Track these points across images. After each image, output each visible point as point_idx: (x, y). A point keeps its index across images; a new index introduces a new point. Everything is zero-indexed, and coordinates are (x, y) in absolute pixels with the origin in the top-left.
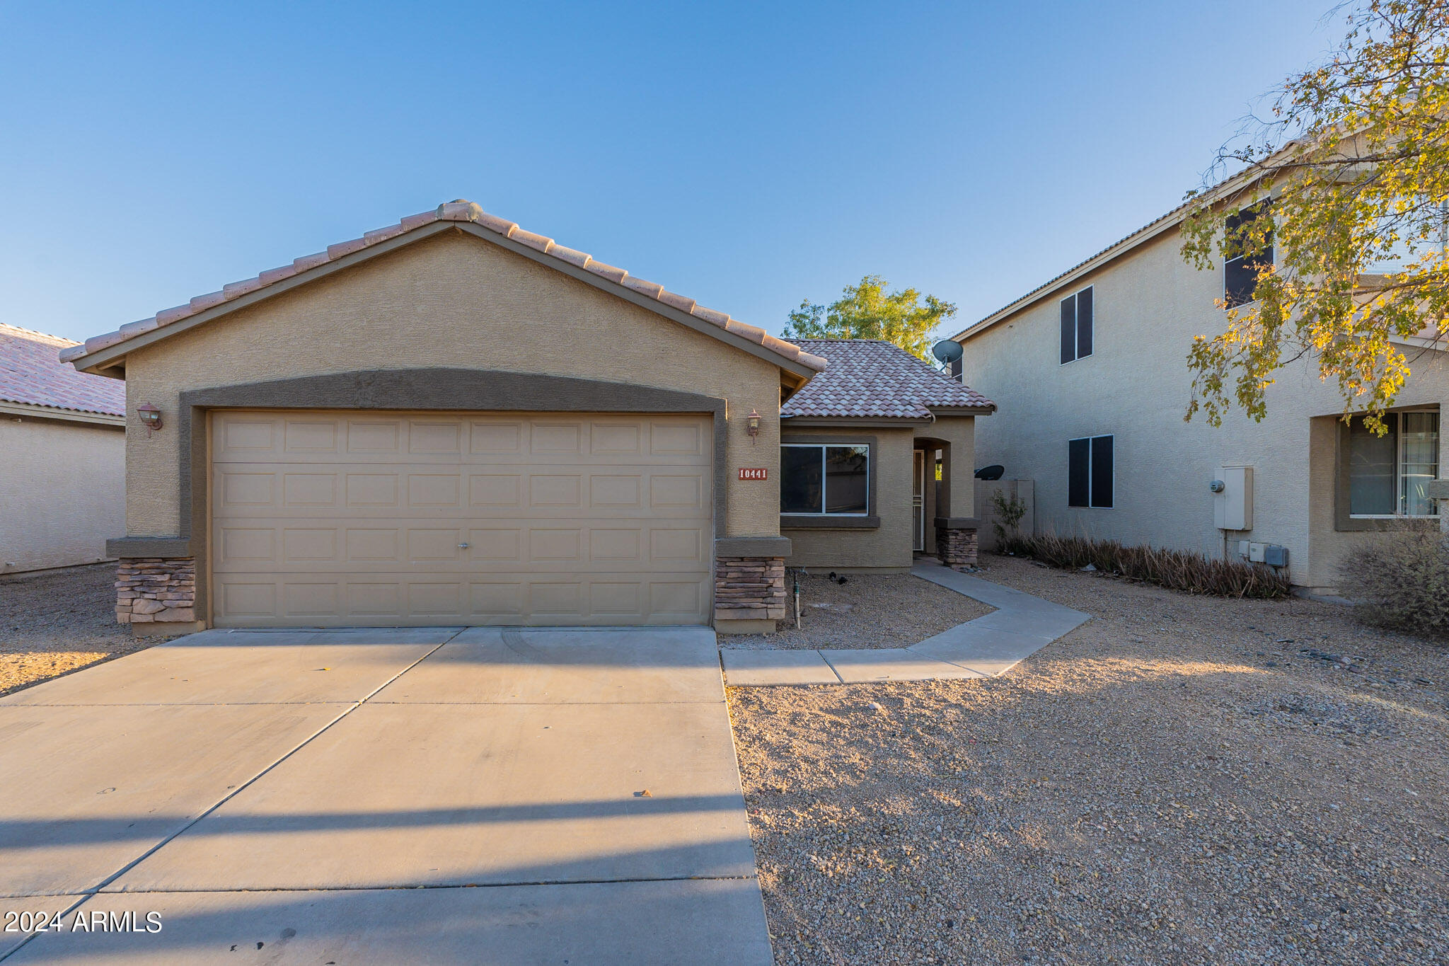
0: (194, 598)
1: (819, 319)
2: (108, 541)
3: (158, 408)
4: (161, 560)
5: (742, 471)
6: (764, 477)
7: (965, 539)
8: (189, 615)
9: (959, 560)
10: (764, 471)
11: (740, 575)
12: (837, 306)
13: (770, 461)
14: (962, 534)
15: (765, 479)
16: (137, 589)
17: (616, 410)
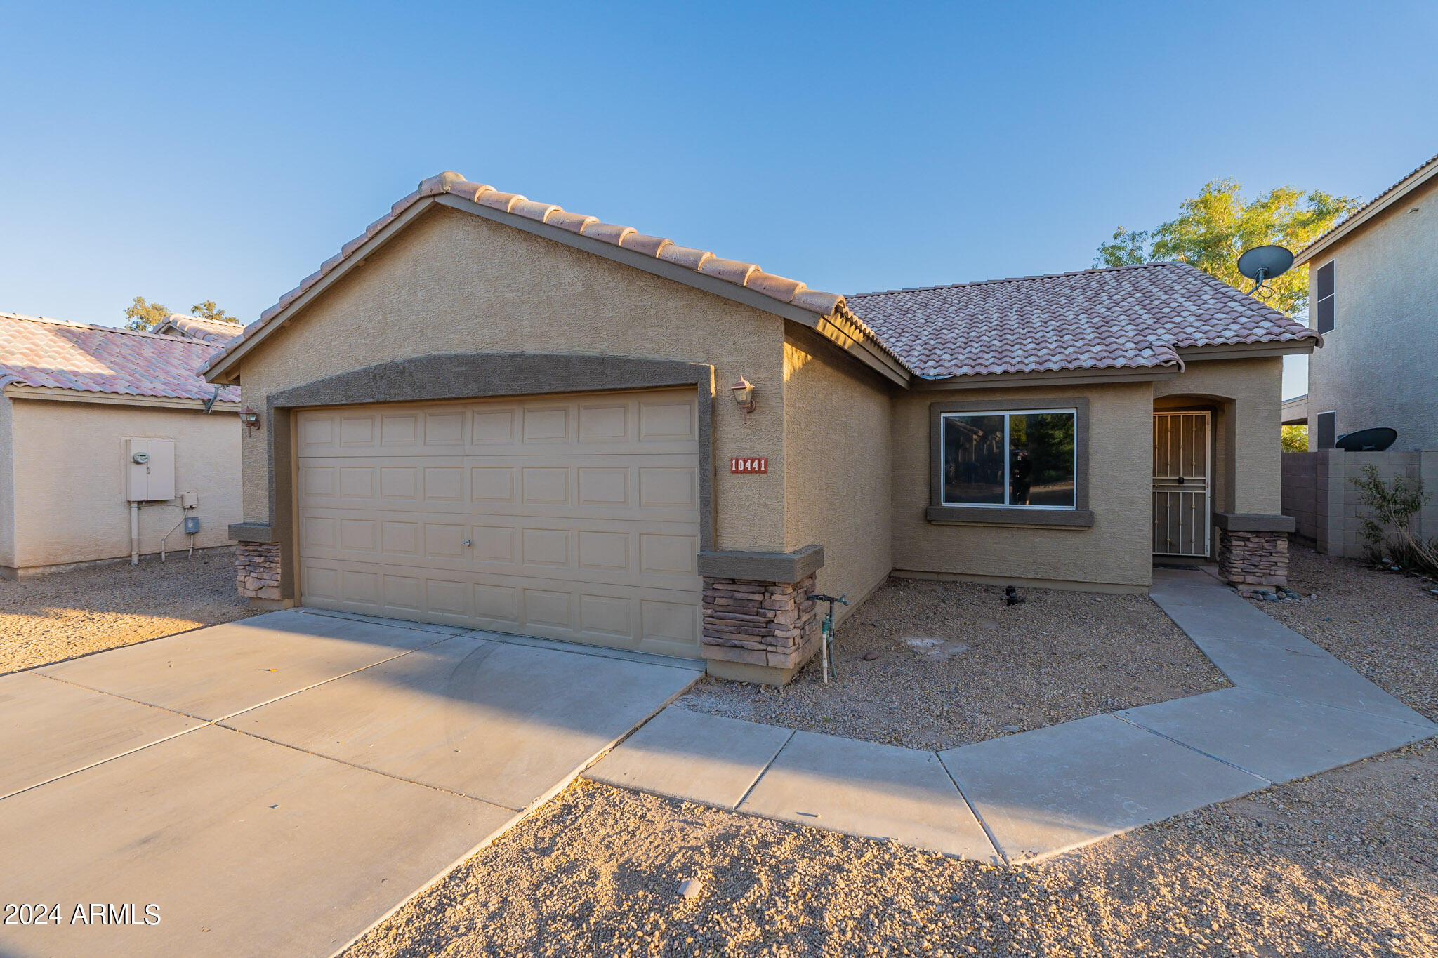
0: (279, 579)
1: (1140, 248)
2: (229, 526)
3: (256, 411)
4: (258, 544)
5: (734, 462)
6: (763, 469)
7: (1263, 548)
8: (276, 594)
9: (1250, 579)
10: (763, 462)
11: (731, 602)
12: (1166, 229)
13: (771, 446)
14: (1257, 540)
15: (765, 472)
16: (247, 568)
17: (589, 388)
